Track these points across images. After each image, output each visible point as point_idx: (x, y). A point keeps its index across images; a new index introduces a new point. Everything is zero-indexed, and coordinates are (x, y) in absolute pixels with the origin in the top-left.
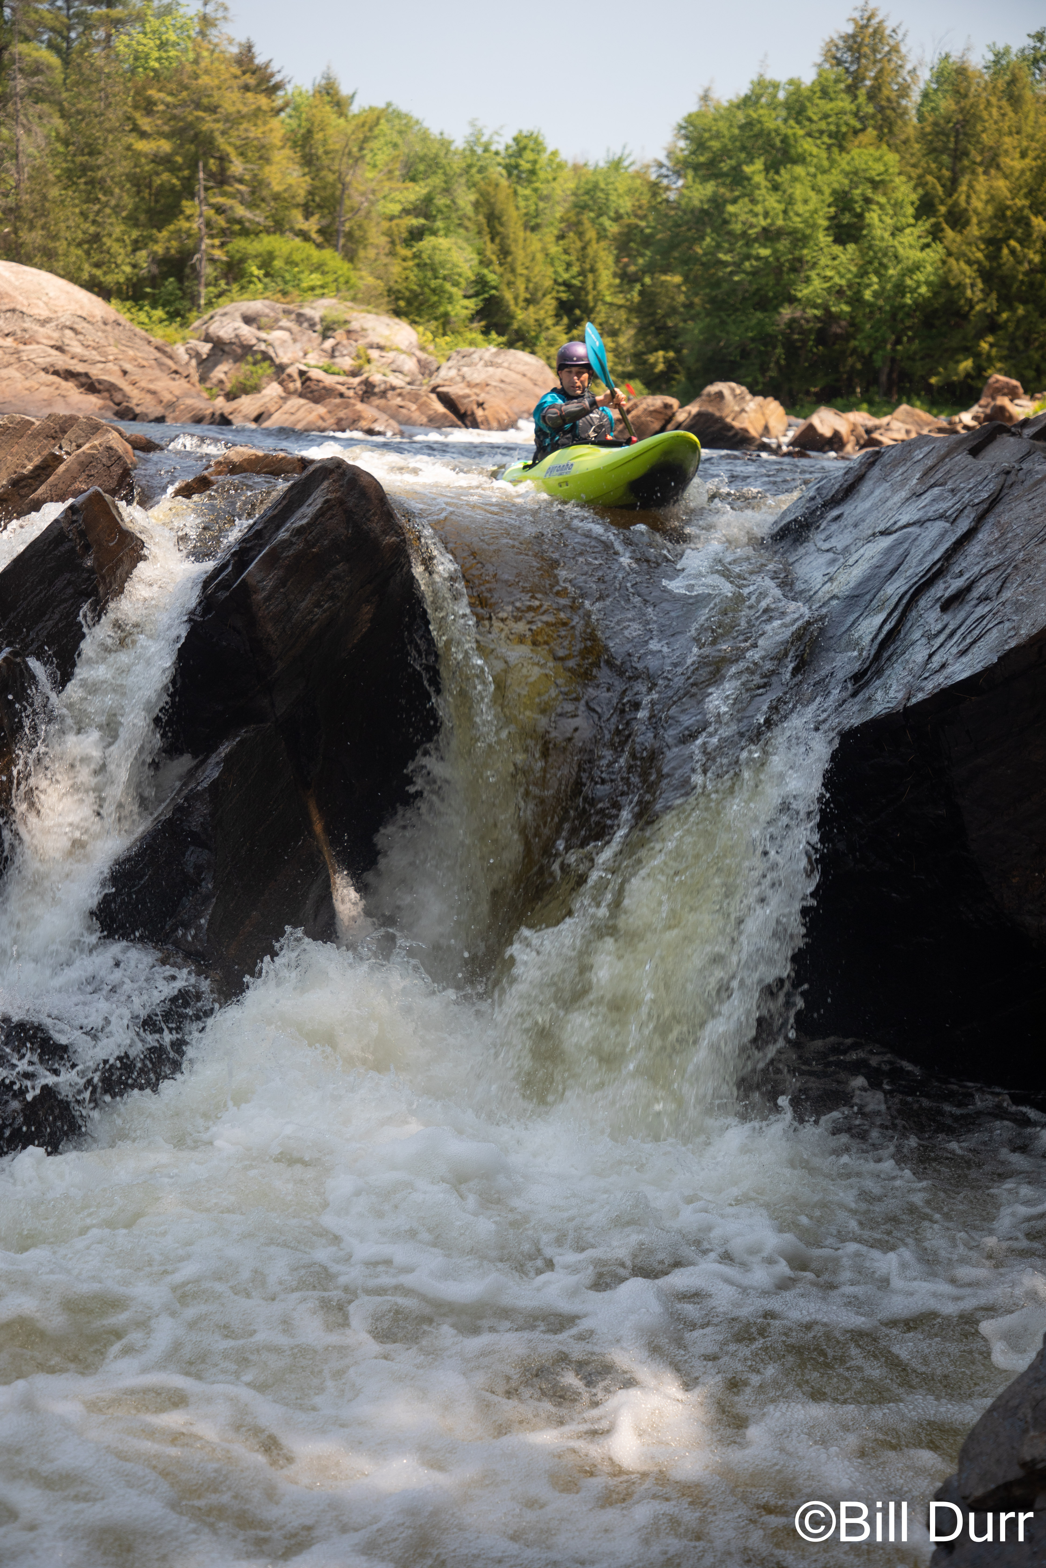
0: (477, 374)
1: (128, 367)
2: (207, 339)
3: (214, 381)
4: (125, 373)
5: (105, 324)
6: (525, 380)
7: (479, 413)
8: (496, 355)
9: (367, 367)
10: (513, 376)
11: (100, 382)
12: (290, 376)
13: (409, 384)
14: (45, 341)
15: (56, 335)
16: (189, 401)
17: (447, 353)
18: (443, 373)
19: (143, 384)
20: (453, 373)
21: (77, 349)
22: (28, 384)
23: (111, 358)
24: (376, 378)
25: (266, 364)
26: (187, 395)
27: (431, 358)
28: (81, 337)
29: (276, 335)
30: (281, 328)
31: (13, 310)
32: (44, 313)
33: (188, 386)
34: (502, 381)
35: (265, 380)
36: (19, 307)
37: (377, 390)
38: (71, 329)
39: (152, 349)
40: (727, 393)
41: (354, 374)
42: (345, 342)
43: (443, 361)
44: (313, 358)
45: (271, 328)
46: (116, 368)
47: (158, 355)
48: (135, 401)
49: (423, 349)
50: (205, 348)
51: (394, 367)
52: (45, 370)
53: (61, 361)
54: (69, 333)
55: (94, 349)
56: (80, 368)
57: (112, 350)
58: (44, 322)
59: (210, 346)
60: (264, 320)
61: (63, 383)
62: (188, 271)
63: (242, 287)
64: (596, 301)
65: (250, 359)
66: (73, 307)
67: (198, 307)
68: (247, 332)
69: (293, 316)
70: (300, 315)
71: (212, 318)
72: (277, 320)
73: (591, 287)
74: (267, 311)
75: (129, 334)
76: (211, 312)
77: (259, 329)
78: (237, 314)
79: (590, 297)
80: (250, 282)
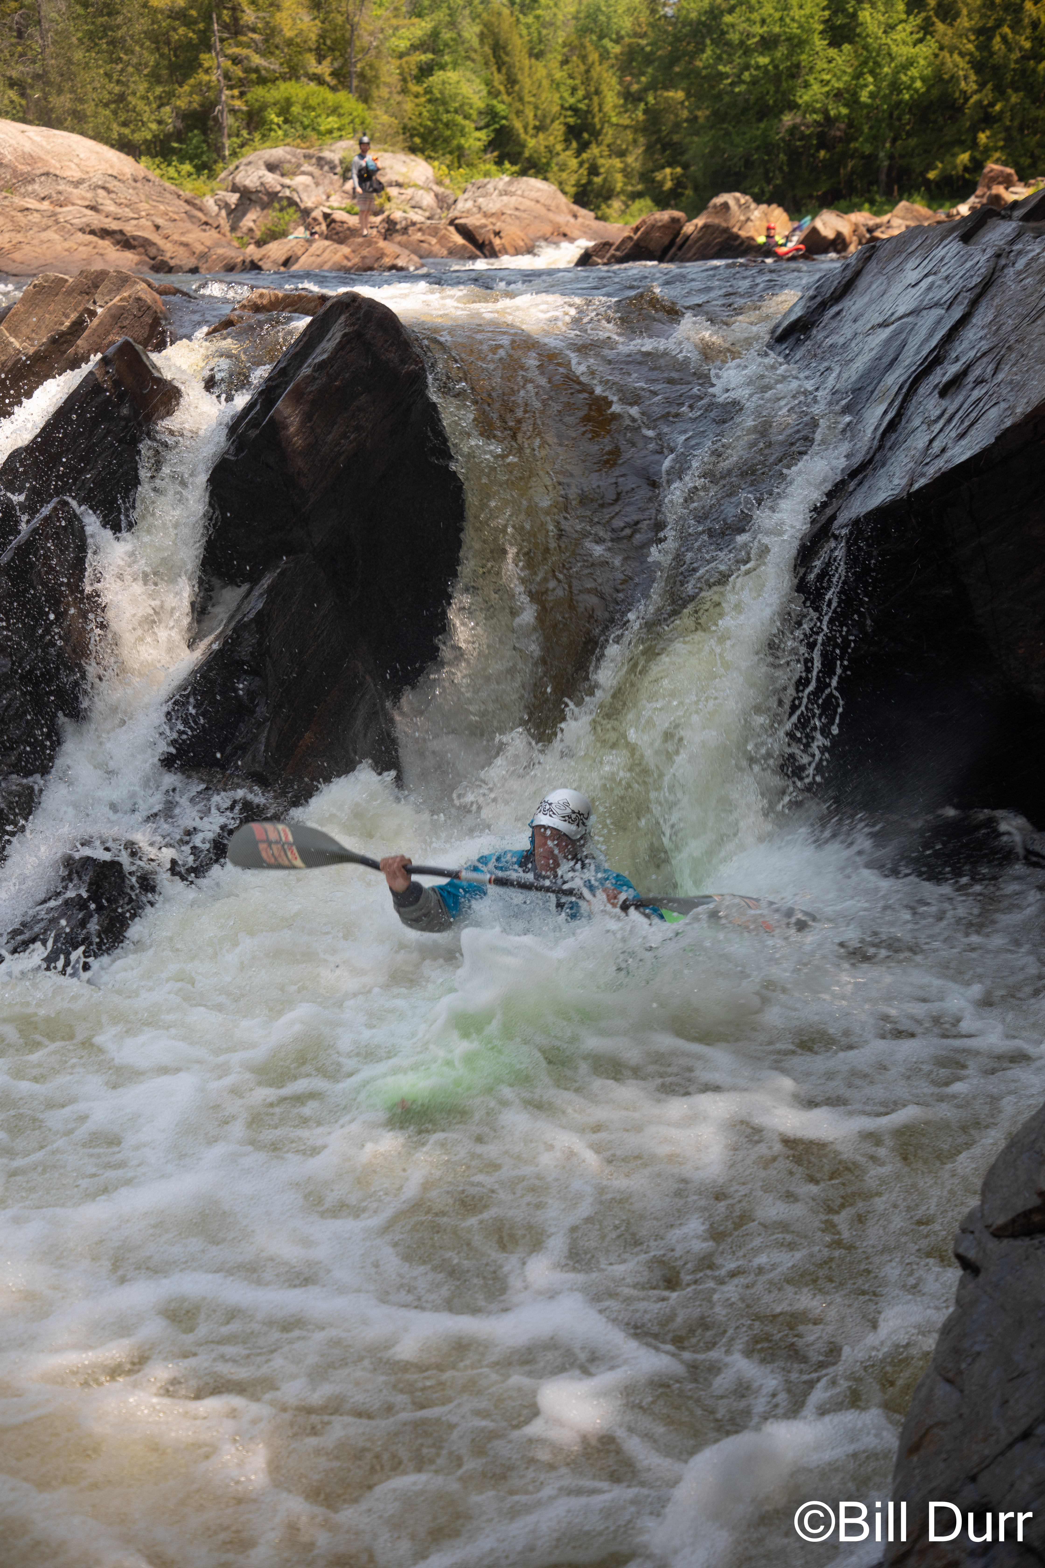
0: (493, 204)
1: (160, 221)
2: (235, 189)
3: (244, 229)
4: (157, 227)
5: (135, 181)
6: (538, 205)
7: (497, 242)
8: (510, 184)
9: (387, 206)
10: (528, 203)
11: (135, 238)
12: (315, 219)
13: (428, 218)
14: (79, 202)
15: (89, 195)
16: (220, 251)
17: (463, 185)
18: (460, 205)
19: (176, 237)
20: (469, 204)
21: (111, 208)
22: (66, 245)
23: (143, 214)
24: (397, 215)
25: (291, 210)
26: (218, 245)
27: (448, 192)
28: (113, 196)
29: (300, 180)
30: (303, 173)
31: (47, 174)
32: (77, 175)
33: (218, 236)
34: (517, 209)
35: (291, 224)
36: (52, 170)
37: (398, 227)
38: (104, 188)
39: (182, 203)
40: (732, 203)
43: (459, 193)
44: (336, 201)
45: (294, 174)
46: (149, 223)
47: (188, 208)
48: (169, 255)
49: (439, 183)
50: (233, 198)
51: (413, 203)
52: (82, 230)
53: (96, 220)
54: (101, 192)
55: (127, 206)
56: (114, 226)
57: (144, 206)
58: (77, 184)
59: (237, 195)
60: (287, 166)
61: (100, 242)
62: (211, 123)
63: (264, 136)
64: (602, 123)
65: (276, 205)
66: (103, 167)
67: (224, 158)
68: (272, 179)
69: (314, 160)
70: (320, 159)
71: (237, 168)
72: (299, 166)
73: (596, 109)
74: (289, 157)
75: (159, 189)
76: (236, 162)
77: (283, 175)
78: (261, 163)
79: (597, 120)
80: (271, 130)
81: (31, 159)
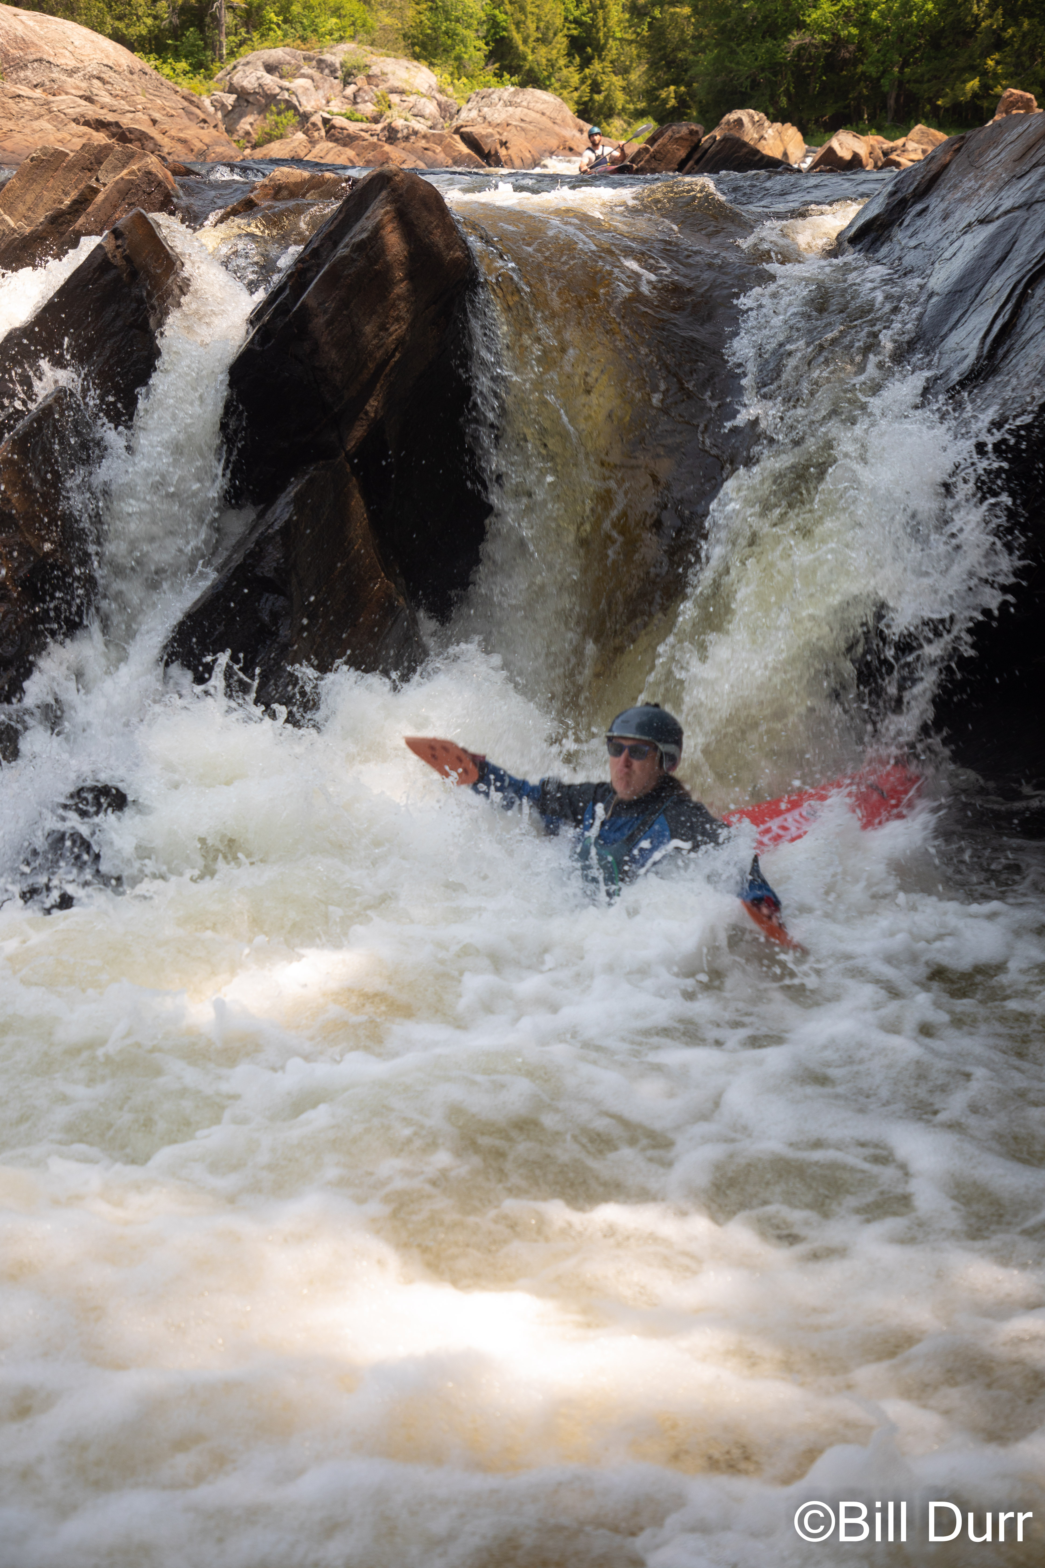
0: (498, 114)
1: (157, 116)
2: (231, 90)
3: (241, 133)
4: (154, 122)
5: (132, 73)
6: (544, 118)
7: (503, 152)
8: (515, 94)
9: (388, 113)
10: (533, 115)
11: (131, 131)
12: (314, 124)
13: (431, 128)
14: (73, 91)
15: (84, 85)
16: (219, 149)
17: (466, 95)
18: (464, 115)
19: (173, 133)
20: (474, 114)
21: (107, 99)
22: (59, 136)
23: (140, 107)
24: (399, 123)
25: (291, 113)
26: (216, 143)
27: (451, 101)
28: (108, 87)
29: (299, 83)
30: (303, 76)
31: (40, 60)
32: (71, 63)
33: (217, 134)
34: (522, 120)
35: (290, 129)
36: (45, 57)
37: (400, 135)
38: (99, 78)
39: (179, 98)
40: (746, 120)
41: (376, 120)
42: (366, 87)
43: (462, 103)
44: (336, 106)
45: (294, 76)
46: (146, 117)
47: (186, 104)
48: (166, 150)
49: (441, 91)
50: (230, 100)
51: (415, 111)
52: (76, 121)
53: (91, 112)
54: (96, 82)
55: (123, 98)
56: (110, 118)
57: (140, 99)
58: (71, 73)
59: (235, 96)
60: (286, 68)
61: (95, 133)
62: (208, 20)
63: (263, 35)
64: (607, 38)
65: (274, 108)
66: (99, 56)
67: (221, 57)
68: (270, 81)
69: (314, 63)
70: (320, 61)
71: (235, 67)
72: (299, 68)
73: (601, 24)
74: (288, 58)
75: (156, 83)
76: (233, 62)
77: (281, 77)
78: (260, 63)
79: (601, 34)
80: (270, 29)
81: (23, 43)
